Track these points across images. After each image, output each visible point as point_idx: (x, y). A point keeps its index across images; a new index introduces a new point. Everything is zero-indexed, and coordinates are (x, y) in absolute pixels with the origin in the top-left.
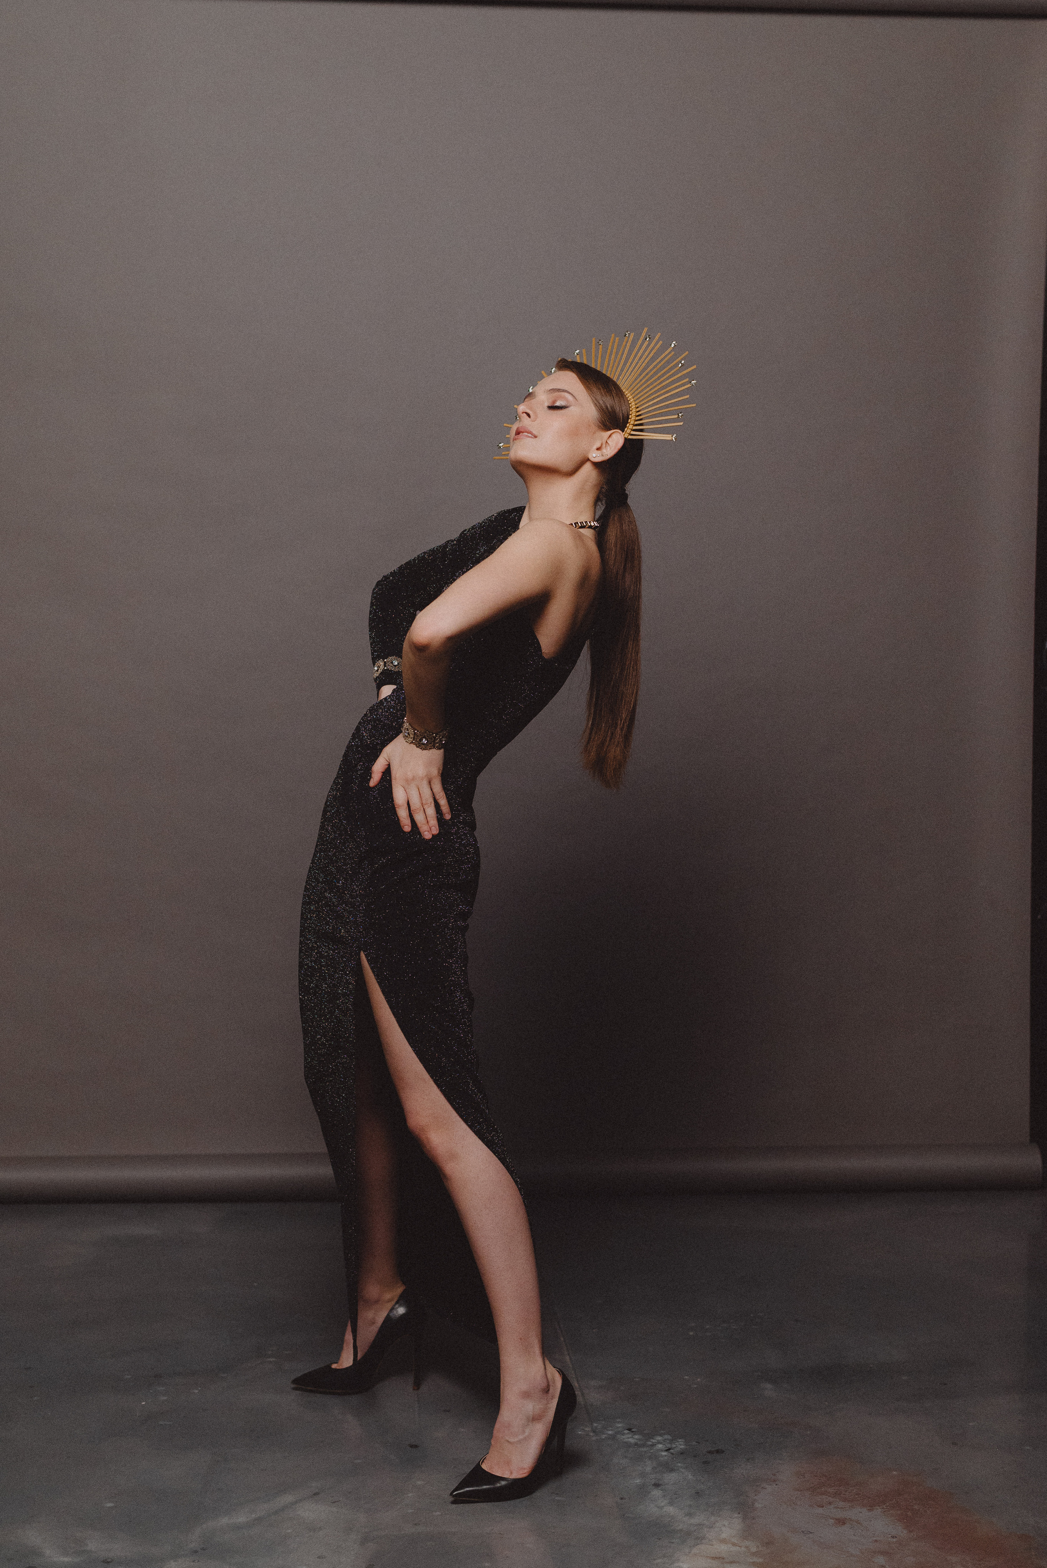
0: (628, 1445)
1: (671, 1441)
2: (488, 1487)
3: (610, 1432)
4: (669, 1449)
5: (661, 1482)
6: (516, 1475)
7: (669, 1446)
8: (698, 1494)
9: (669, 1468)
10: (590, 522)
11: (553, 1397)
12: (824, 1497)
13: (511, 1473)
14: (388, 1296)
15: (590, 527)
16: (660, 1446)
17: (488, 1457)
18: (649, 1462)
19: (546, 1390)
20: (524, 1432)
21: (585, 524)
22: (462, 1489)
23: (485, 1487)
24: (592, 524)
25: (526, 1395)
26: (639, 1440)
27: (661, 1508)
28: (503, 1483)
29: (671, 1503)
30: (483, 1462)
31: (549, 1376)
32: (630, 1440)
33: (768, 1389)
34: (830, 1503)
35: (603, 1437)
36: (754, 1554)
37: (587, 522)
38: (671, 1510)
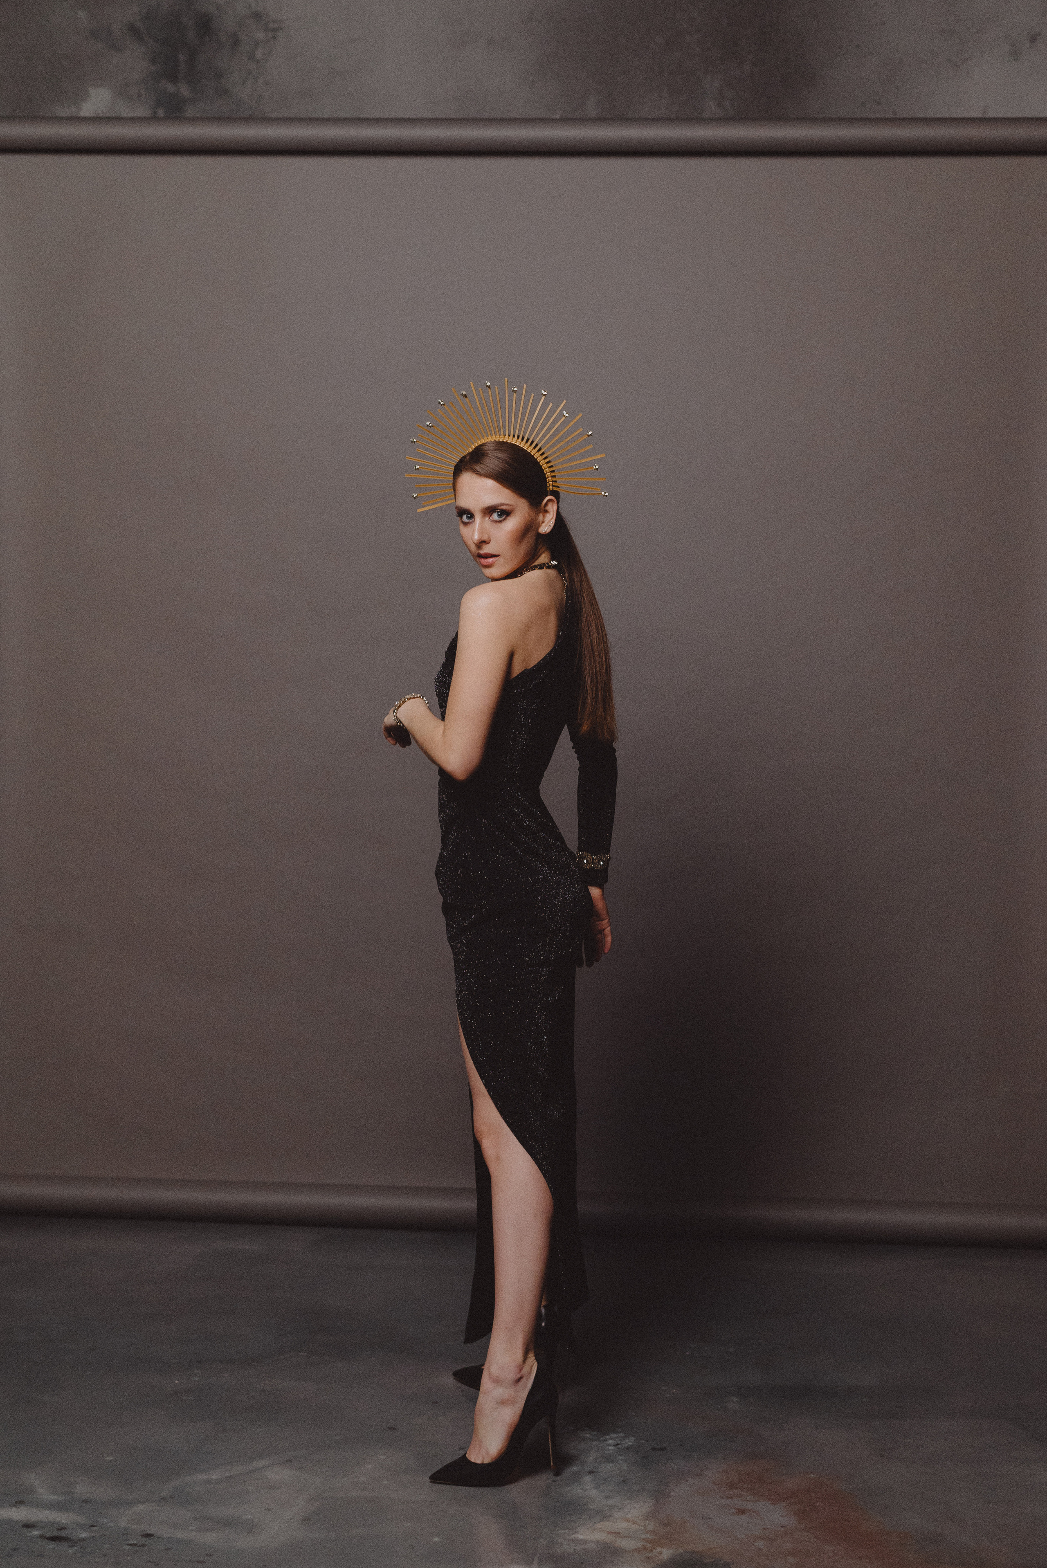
0: (582, 1439)
1: (623, 1438)
5: (596, 1470)
7: (619, 1442)
8: (624, 1482)
9: (609, 1459)
11: (525, 1387)
12: (736, 1491)
16: (611, 1441)
18: (593, 1454)
19: (518, 1379)
25: (497, 1380)
26: (595, 1435)
27: (586, 1490)
29: (595, 1488)
32: (588, 1434)
33: (734, 1402)
34: (740, 1496)
36: (650, 1532)
38: (593, 1493)
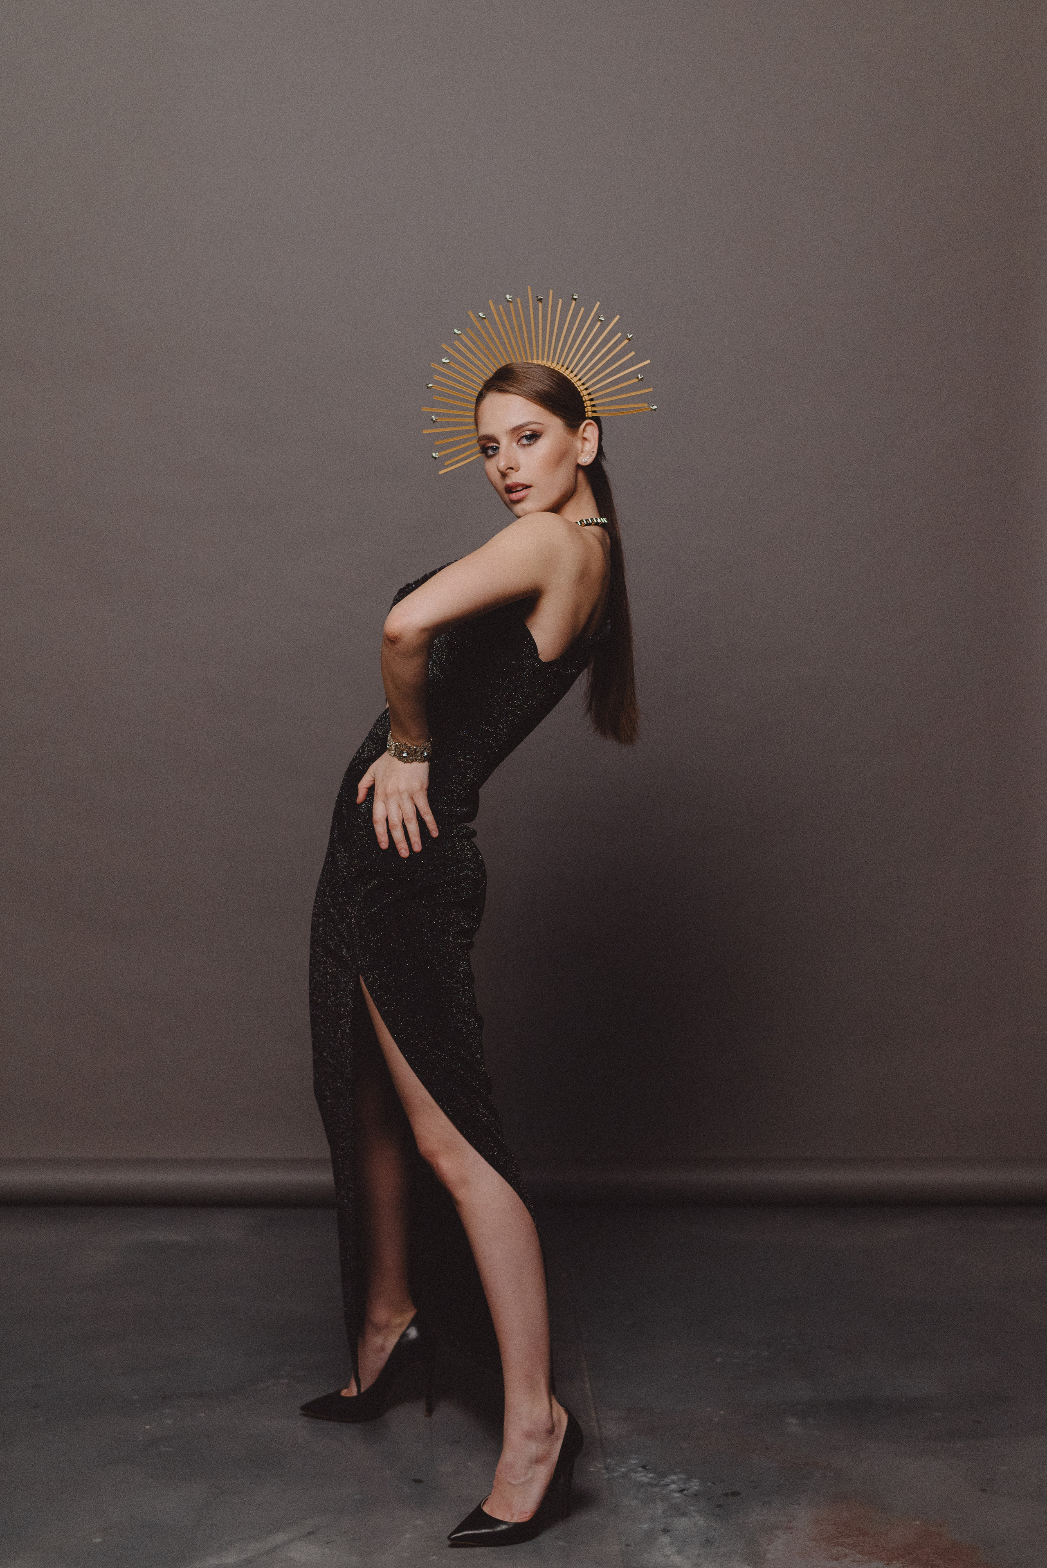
0: (642, 1485)
1: (687, 1480)
2: (487, 1531)
3: (623, 1470)
4: (683, 1490)
5: (670, 1528)
6: (517, 1519)
7: (683, 1486)
8: (708, 1542)
9: (679, 1511)
10: (596, 519)
11: (558, 1439)
12: (839, 1548)
13: (512, 1516)
14: (398, 1321)
15: (597, 524)
16: (673, 1486)
17: (490, 1497)
18: (659, 1505)
19: (551, 1431)
20: (526, 1474)
21: (591, 522)
22: (460, 1532)
23: (484, 1531)
24: (599, 521)
25: (529, 1436)
26: (652, 1478)
27: (667, 1556)
28: (503, 1527)
29: (679, 1552)
30: (484, 1503)
31: (555, 1415)
32: (644, 1479)
33: (793, 1424)
34: (846, 1556)
35: (616, 1474)
37: (593, 519)
38: (677, 1559)
